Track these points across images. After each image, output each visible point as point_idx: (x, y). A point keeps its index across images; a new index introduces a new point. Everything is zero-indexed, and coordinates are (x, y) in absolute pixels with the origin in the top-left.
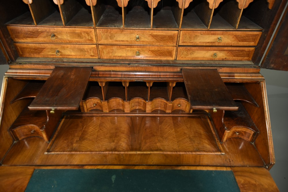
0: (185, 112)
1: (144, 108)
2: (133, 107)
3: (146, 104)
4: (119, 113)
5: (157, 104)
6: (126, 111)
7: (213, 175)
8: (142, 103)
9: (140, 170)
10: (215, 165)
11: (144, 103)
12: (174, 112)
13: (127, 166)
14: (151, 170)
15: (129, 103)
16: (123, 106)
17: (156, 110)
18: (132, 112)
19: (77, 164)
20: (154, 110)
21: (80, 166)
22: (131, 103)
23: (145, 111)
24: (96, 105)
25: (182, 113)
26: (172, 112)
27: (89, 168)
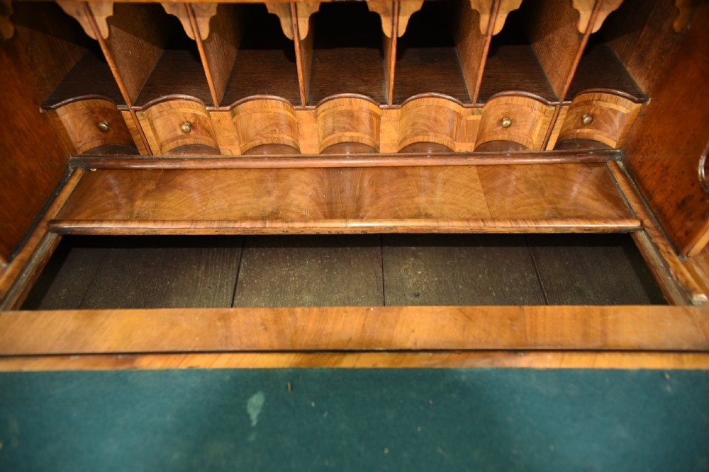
0: (525, 148)
1: (372, 135)
2: (330, 134)
3: (378, 117)
4: (280, 159)
5: (421, 121)
6: (304, 151)
7: (669, 388)
8: (365, 117)
9: (364, 370)
10: (670, 347)
11: (372, 114)
12: (483, 148)
13: (311, 356)
14: (407, 370)
15: (316, 116)
16: (293, 127)
17: (415, 144)
18: (330, 150)
19: (111, 351)
20: (408, 142)
21: (120, 357)
22: (324, 118)
23: (376, 149)
24: (192, 126)
25: (514, 152)
26: (476, 150)
27: (157, 364)
